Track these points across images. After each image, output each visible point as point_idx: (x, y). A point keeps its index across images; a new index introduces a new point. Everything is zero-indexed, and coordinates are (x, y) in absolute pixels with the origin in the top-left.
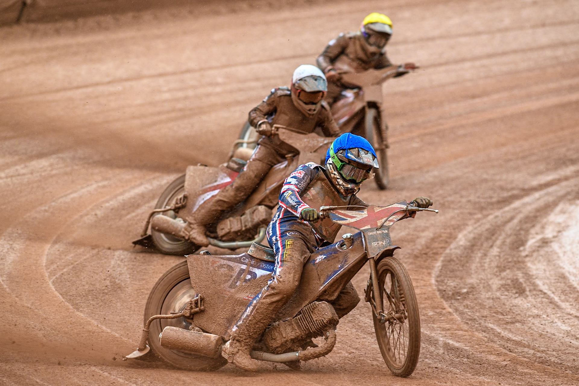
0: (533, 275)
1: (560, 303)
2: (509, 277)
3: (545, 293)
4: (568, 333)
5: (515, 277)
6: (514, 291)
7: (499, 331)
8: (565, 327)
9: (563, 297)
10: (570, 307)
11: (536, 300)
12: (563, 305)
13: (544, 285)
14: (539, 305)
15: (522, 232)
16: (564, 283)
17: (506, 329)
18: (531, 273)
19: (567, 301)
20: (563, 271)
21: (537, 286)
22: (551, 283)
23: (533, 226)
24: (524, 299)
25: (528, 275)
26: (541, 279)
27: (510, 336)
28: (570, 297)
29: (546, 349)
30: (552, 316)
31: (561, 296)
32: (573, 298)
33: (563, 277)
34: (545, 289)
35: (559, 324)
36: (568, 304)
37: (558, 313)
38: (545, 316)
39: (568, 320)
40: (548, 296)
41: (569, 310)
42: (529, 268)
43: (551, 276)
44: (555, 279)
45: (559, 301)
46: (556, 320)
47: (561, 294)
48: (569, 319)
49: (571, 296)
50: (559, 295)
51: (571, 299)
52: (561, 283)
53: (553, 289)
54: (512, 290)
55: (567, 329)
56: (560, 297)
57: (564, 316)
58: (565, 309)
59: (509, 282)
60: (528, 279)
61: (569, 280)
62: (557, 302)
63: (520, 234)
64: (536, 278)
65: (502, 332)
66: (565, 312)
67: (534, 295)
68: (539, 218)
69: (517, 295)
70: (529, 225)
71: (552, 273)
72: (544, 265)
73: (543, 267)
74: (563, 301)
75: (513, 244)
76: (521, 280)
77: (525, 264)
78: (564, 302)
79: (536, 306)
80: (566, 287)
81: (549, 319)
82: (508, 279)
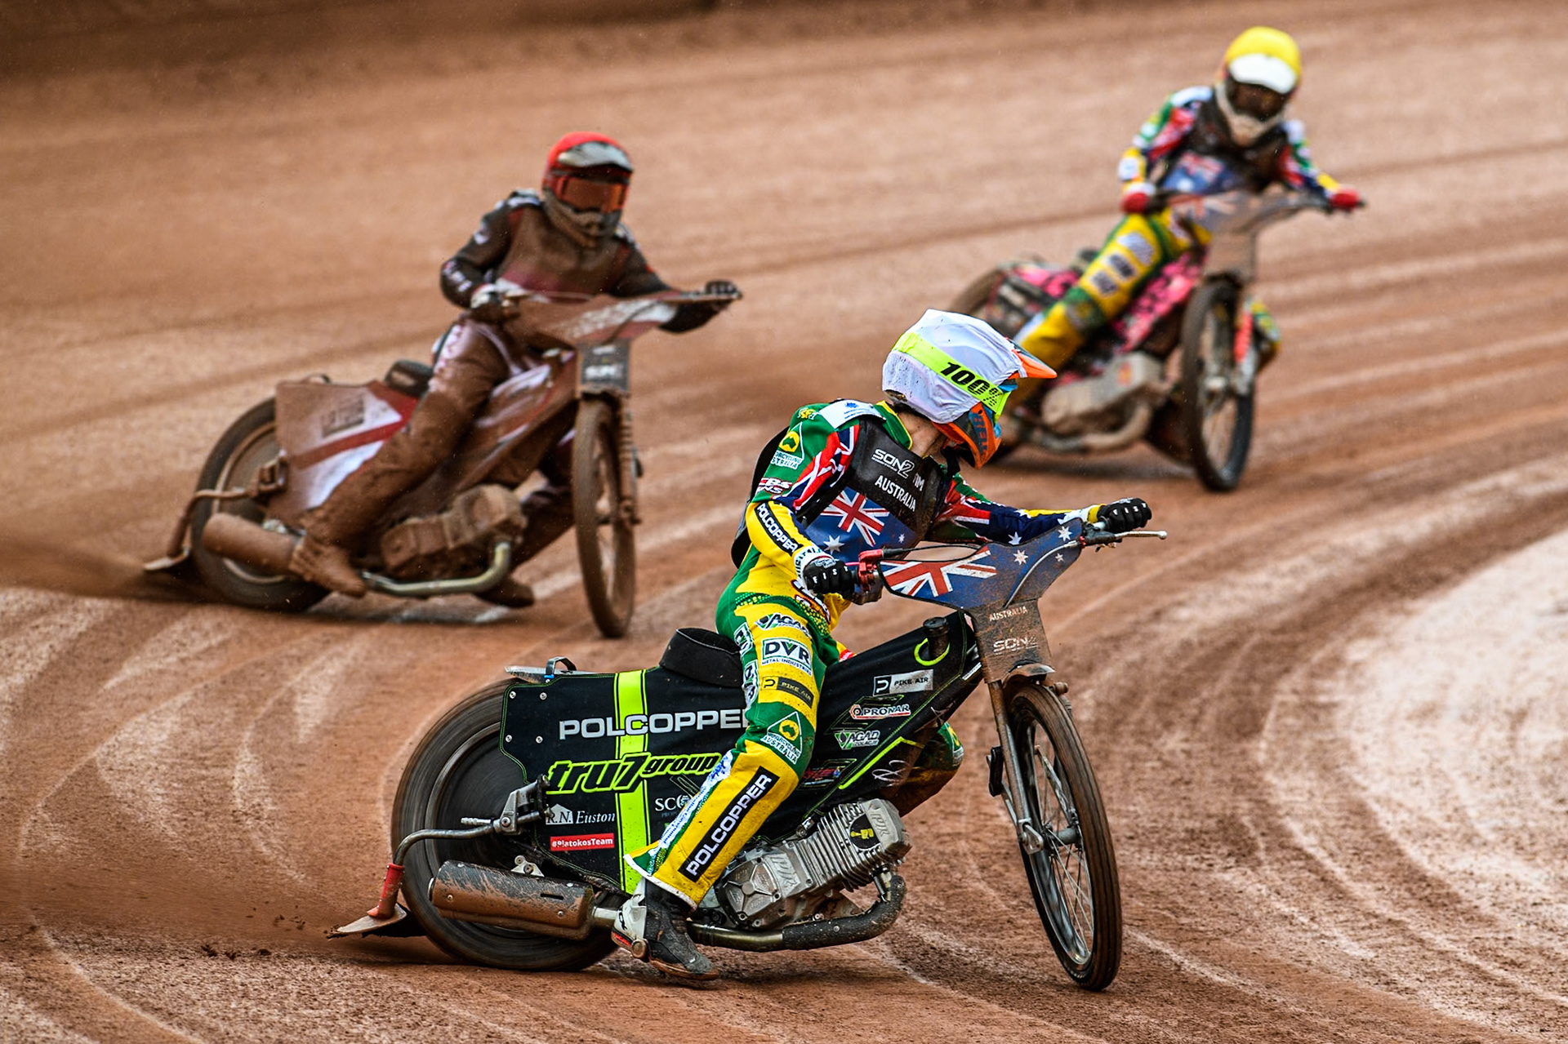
0: (1278, 807)
1: (1347, 883)
2: (1213, 810)
3: (1309, 857)
4: (1366, 968)
5: (1228, 812)
6: (1225, 850)
7: (1176, 958)
8: (1358, 951)
9: (1357, 868)
10: (1374, 894)
11: (1283, 876)
12: (1357, 889)
13: (1307, 832)
14: (1290, 889)
15: (1256, 688)
16: (1364, 827)
17: (1195, 953)
18: (1273, 801)
19: (1369, 879)
20: (1363, 795)
21: (1290, 835)
22: (1326, 826)
23: (1287, 671)
24: (1249, 872)
25: (1264, 806)
26: (1298, 818)
27: (1208, 973)
28: (1376, 868)
29: (1304, 1011)
30: (1325, 919)
31: (1353, 865)
32: (1385, 870)
33: (1360, 812)
34: (1307, 842)
35: (1344, 941)
36: (1369, 886)
37: (1341, 912)
38: (1305, 920)
39: (1367, 931)
40: (1318, 864)
41: (1372, 905)
42: (1269, 785)
43: (1327, 806)
44: (1339, 819)
45: (1345, 878)
46: (1336, 932)
47: (1351, 860)
48: (1370, 927)
49: (1381, 864)
50: (1348, 863)
51: (1379, 874)
52: (1353, 828)
53: (1331, 845)
54: (1218, 847)
55: (1364, 956)
56: (1348, 867)
57: (1358, 921)
58: (1363, 900)
59: (1212, 823)
60: (1264, 817)
61: (1376, 821)
62: (1341, 882)
63: (1249, 693)
64: (1288, 814)
65: (1186, 962)
66: (1362, 909)
67: (1278, 860)
68: (1302, 649)
69: (1232, 861)
70: (1272, 668)
71: (1333, 800)
72: (1310, 779)
73: (1308, 784)
74: (1356, 879)
75: (1228, 719)
76: (1245, 820)
77: (1258, 774)
78: (1359, 881)
79: (1282, 893)
80: (1367, 840)
81: (1315, 926)
82: (1209, 816)
